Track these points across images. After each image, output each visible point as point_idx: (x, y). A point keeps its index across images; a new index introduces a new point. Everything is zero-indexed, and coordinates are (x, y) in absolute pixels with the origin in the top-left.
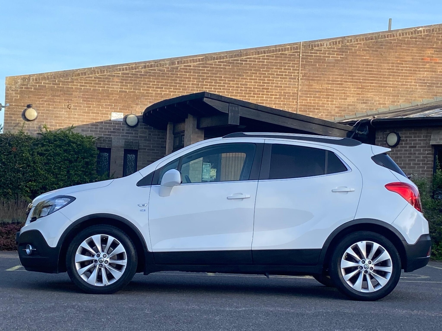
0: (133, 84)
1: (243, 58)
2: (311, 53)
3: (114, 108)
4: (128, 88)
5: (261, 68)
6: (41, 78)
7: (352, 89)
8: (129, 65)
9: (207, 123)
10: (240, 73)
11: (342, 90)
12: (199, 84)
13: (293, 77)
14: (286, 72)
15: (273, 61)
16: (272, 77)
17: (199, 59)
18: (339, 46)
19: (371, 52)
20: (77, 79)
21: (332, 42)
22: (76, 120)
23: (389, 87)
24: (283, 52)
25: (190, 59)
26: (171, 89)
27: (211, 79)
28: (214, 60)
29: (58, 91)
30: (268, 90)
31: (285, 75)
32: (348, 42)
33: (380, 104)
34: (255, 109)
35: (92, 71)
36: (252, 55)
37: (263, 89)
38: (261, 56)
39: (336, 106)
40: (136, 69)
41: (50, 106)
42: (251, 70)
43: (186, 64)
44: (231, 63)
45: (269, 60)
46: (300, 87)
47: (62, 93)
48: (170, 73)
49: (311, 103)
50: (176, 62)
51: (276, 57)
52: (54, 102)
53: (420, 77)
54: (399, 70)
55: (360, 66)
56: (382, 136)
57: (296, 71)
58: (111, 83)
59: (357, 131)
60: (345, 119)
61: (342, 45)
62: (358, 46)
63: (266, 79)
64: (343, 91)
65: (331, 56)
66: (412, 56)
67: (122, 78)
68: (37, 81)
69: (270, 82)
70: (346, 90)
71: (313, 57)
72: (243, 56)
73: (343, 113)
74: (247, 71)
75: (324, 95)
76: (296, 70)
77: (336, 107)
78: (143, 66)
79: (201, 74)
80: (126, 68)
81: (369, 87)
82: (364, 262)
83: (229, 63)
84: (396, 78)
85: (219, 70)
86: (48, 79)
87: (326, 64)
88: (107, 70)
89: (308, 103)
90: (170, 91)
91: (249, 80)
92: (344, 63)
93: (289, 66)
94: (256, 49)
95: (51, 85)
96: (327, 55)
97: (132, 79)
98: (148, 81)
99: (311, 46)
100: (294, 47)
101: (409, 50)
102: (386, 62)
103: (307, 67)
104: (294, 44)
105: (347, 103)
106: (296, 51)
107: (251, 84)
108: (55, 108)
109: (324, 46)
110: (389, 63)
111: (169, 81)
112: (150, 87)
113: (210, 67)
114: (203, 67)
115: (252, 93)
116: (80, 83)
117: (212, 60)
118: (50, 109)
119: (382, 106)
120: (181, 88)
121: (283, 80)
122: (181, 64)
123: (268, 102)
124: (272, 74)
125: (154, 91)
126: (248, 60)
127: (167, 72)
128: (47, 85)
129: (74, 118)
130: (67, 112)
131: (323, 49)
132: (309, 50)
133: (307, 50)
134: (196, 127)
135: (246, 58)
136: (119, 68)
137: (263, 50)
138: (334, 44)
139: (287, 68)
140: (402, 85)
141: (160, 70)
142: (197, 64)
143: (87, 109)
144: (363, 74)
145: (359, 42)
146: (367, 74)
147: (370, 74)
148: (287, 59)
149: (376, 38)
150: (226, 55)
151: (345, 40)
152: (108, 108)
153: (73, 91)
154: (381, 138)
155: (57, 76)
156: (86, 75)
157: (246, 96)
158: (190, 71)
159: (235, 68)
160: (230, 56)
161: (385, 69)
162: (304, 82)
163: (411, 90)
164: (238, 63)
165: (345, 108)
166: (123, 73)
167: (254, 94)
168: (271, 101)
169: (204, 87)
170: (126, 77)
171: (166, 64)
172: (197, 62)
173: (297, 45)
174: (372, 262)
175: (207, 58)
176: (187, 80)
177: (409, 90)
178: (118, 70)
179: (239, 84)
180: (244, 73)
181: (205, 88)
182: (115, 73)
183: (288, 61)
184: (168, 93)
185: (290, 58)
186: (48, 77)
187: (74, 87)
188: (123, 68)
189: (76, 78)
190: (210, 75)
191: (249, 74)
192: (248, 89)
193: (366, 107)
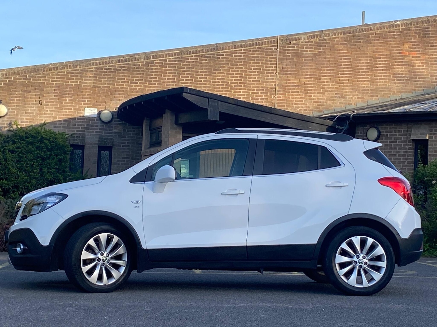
0: (107, 79)
1: (219, 52)
2: (289, 47)
3: (87, 104)
4: (102, 83)
5: (238, 62)
6: (11, 73)
7: (330, 84)
8: (103, 59)
9: (185, 118)
10: (217, 68)
11: (320, 84)
12: (175, 79)
13: (270, 71)
14: (263, 66)
15: (250, 55)
16: (249, 71)
17: (175, 53)
18: (317, 40)
19: (349, 46)
20: (49, 74)
21: (309, 36)
22: (48, 116)
23: (368, 81)
24: (260, 46)
25: (165, 53)
26: (146, 84)
27: (187, 74)
28: (189, 54)
29: (29, 86)
30: (246, 85)
31: (263, 70)
32: (326, 36)
33: (358, 98)
34: (235, 104)
35: (65, 65)
36: (229, 49)
37: (240, 83)
38: (238, 50)
39: (315, 100)
40: (109, 63)
41: (21, 102)
42: (228, 64)
43: (161, 59)
44: (207, 57)
45: (246, 54)
46: (278, 82)
47: (33, 88)
48: (145, 67)
49: (289, 98)
50: (151, 57)
51: (253, 51)
52: (25, 98)
53: (398, 71)
54: (377, 64)
55: (338, 60)
56: (362, 131)
57: (274, 66)
58: (84, 78)
59: (337, 126)
60: (323, 113)
61: (320, 38)
62: (335, 40)
63: (243, 73)
64: (321, 86)
65: (308, 50)
66: (390, 50)
67: (95, 73)
68: (7, 76)
69: (248, 76)
70: (324, 85)
71: (291, 51)
72: (220, 50)
73: (321, 107)
74: (224, 66)
75: (302, 89)
76: (273, 64)
77: (314, 102)
78: (117, 61)
79: (176, 69)
80: (99, 62)
81: (348, 82)
82: (358, 257)
83: (205, 57)
84: (374, 73)
85: (196, 64)
86: (19, 74)
87: (303, 58)
88: (80, 65)
89: (286, 97)
90: (145, 86)
91: (225, 75)
92: (321, 57)
93: (266, 61)
94: (233, 42)
95: (22, 80)
96: (304, 49)
97: (106, 73)
98: (122, 76)
99: (288, 40)
100: (271, 41)
101: (387, 44)
102: (364, 56)
103: (285, 61)
104: (271, 38)
105: (325, 98)
106: (273, 45)
107: (228, 79)
108: (25, 104)
109: (301, 39)
110: (367, 57)
111: (144, 76)
112: (125, 82)
113: (186, 61)
114: (179, 61)
115: (229, 87)
116: (52, 78)
117: (188, 54)
118: (21, 105)
119: (360, 101)
120: (157, 83)
121: (261, 74)
122: (156, 58)
123: (245, 97)
124: (249, 69)
125: (129, 86)
126: (225, 54)
127: (142, 67)
128: (17, 80)
129: (46, 114)
130: (38, 108)
131: (301, 43)
132: (286, 44)
133: (285, 44)
134: (174, 122)
135: (222, 52)
136: (93, 63)
137: (239, 44)
138: (311, 38)
139: (264, 62)
140: (380, 79)
141: (134, 65)
142: (172, 58)
143: (59, 104)
144: (341, 68)
145: (337, 36)
146: (345, 68)
147: (348, 68)
148: (265, 53)
149: (354, 32)
150: (202, 49)
151: (323, 33)
152: (81, 104)
153: (45, 87)
154: (361, 133)
155: (28, 71)
156: (58, 70)
157: (223, 91)
158: (165, 65)
159: (212, 62)
160: (206, 50)
161: (363, 63)
162: (282, 76)
163: (390, 84)
164: (215, 58)
165: (324, 102)
166: (96, 67)
167: (231, 89)
168: (248, 95)
169: (180, 81)
170: (99, 72)
171: (141, 59)
172: (173, 56)
173: (275, 39)
174: (366, 257)
175: (183, 52)
176: (162, 74)
177: (388, 84)
178: (91, 64)
179: (216, 79)
180: (221, 67)
181: (181, 83)
182: (88, 67)
183: (266, 55)
184: (143, 88)
185: (267, 52)
186: (18, 72)
187: (45, 82)
188: (97, 62)
189: (47, 72)
190: (186, 69)
191: (226, 68)
192: (225, 84)
193: (344, 102)
